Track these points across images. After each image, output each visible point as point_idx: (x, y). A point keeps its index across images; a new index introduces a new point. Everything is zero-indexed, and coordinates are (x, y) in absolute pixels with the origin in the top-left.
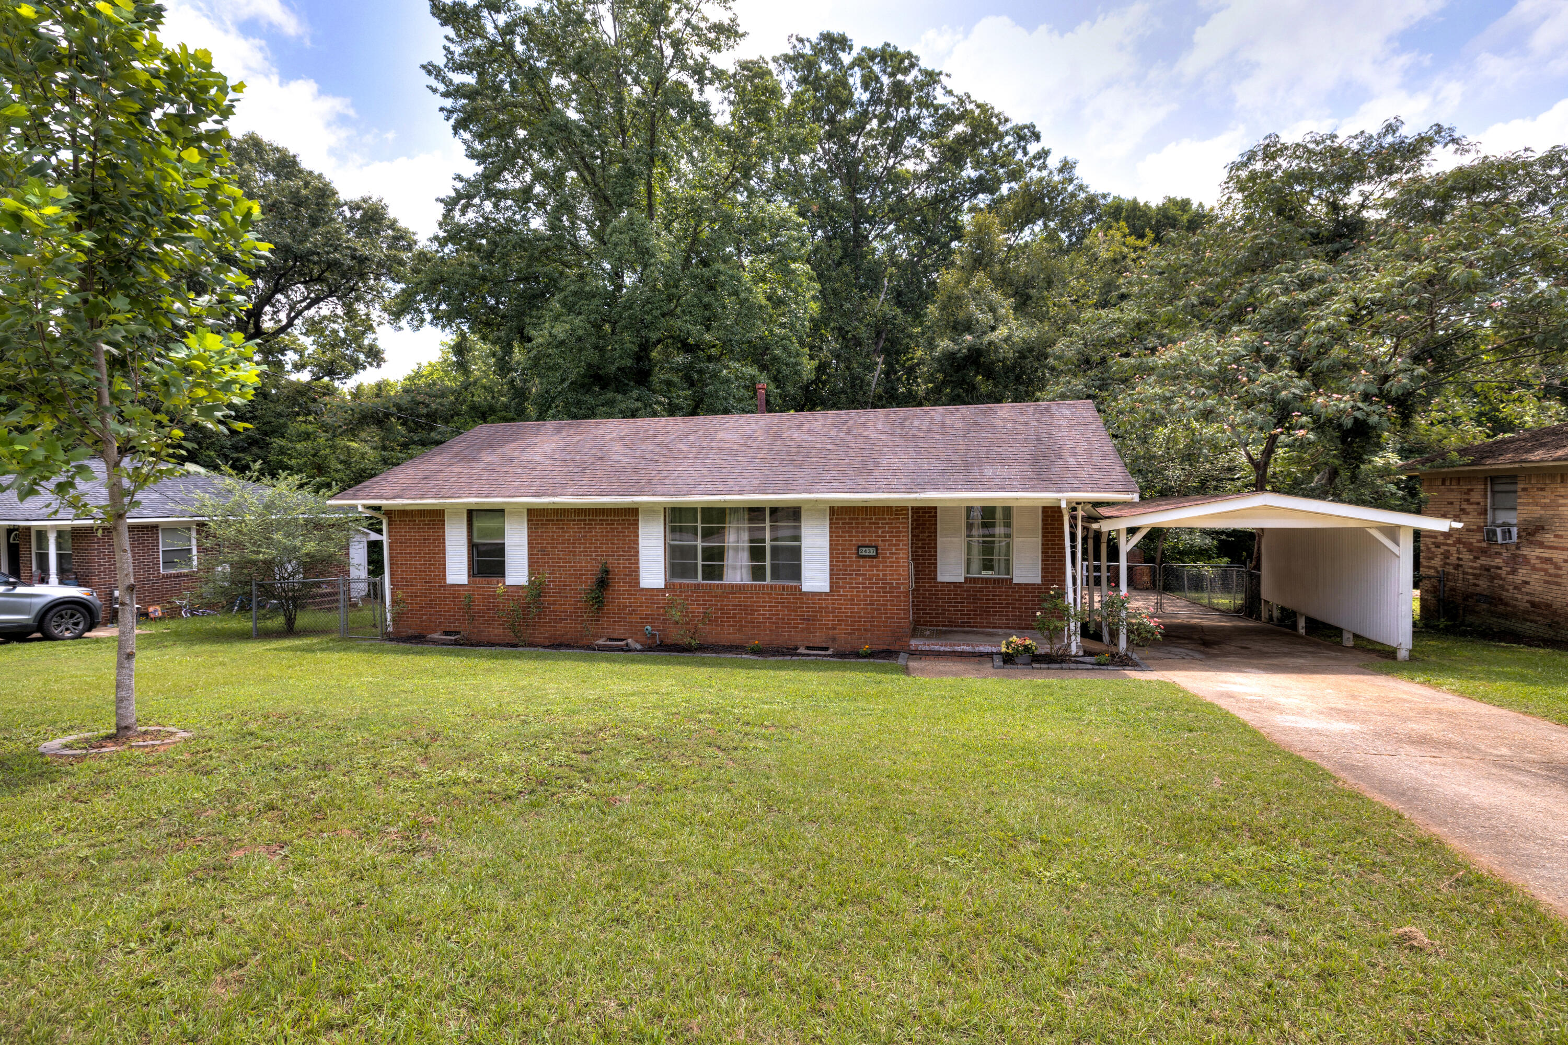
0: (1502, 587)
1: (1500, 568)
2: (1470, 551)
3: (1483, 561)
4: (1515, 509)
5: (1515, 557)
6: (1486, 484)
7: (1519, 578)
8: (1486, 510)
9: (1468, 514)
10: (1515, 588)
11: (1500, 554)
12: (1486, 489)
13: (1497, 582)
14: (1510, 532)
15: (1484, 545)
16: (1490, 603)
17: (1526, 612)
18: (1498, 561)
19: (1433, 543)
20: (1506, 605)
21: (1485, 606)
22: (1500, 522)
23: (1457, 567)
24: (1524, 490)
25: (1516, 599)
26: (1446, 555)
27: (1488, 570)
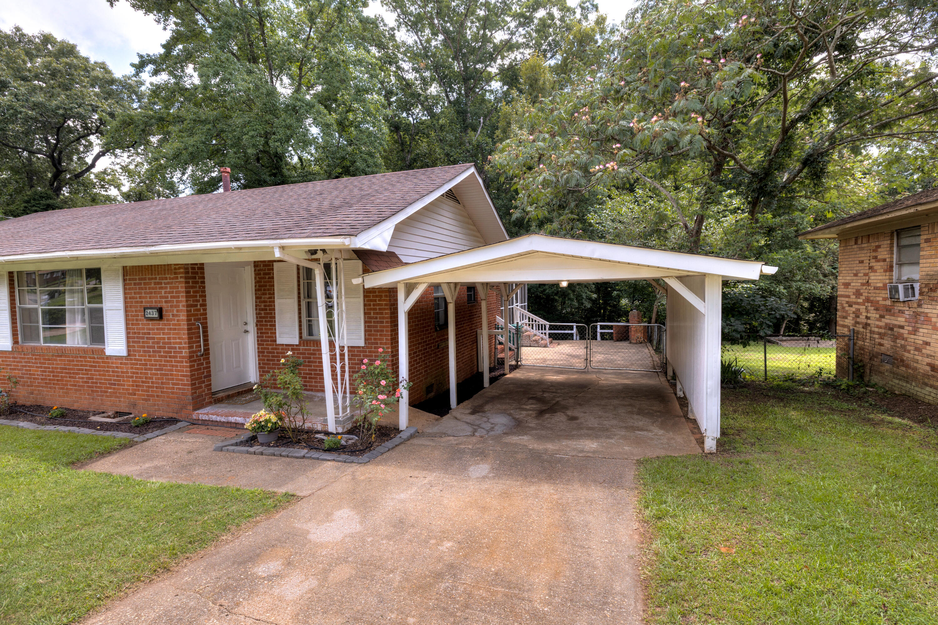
0: (903, 347)
1: (902, 327)
2: (877, 309)
3: (889, 320)
4: (918, 263)
5: (916, 315)
6: (892, 239)
7: (919, 339)
8: (892, 266)
9: (875, 271)
10: (917, 349)
11: (902, 312)
12: (892, 244)
13: (900, 342)
14: (913, 288)
15: (888, 302)
16: (893, 364)
17: (925, 375)
18: (901, 320)
19: (847, 302)
20: (907, 366)
21: (888, 367)
22: (904, 278)
23: (866, 326)
24: (927, 241)
25: (917, 362)
26: (857, 314)
27: (892, 329)
